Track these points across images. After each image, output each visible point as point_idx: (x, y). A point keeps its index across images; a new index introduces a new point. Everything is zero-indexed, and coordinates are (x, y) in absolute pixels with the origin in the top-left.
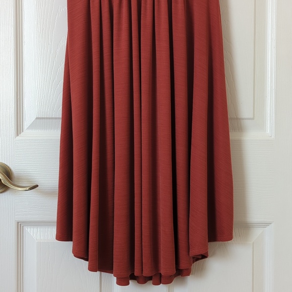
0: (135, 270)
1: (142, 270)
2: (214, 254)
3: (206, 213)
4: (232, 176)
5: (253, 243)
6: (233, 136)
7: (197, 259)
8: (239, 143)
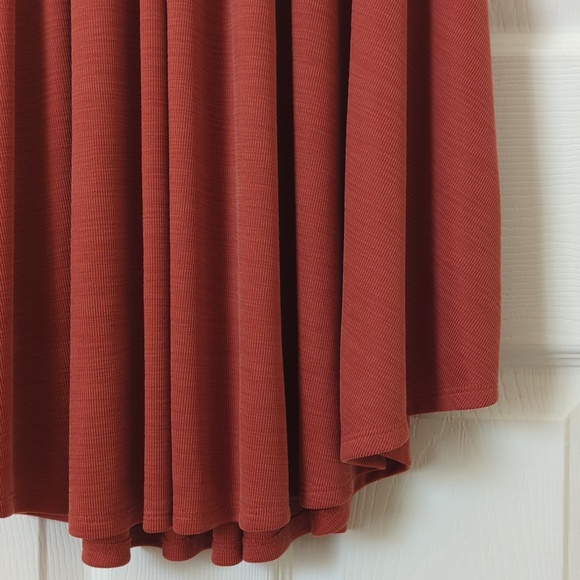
0: (146, 512)
1: (171, 514)
2: (429, 459)
3: (401, 305)
4: (496, 171)
5: (568, 421)
6: (500, 44)
7: (374, 476)
8: (523, 66)
